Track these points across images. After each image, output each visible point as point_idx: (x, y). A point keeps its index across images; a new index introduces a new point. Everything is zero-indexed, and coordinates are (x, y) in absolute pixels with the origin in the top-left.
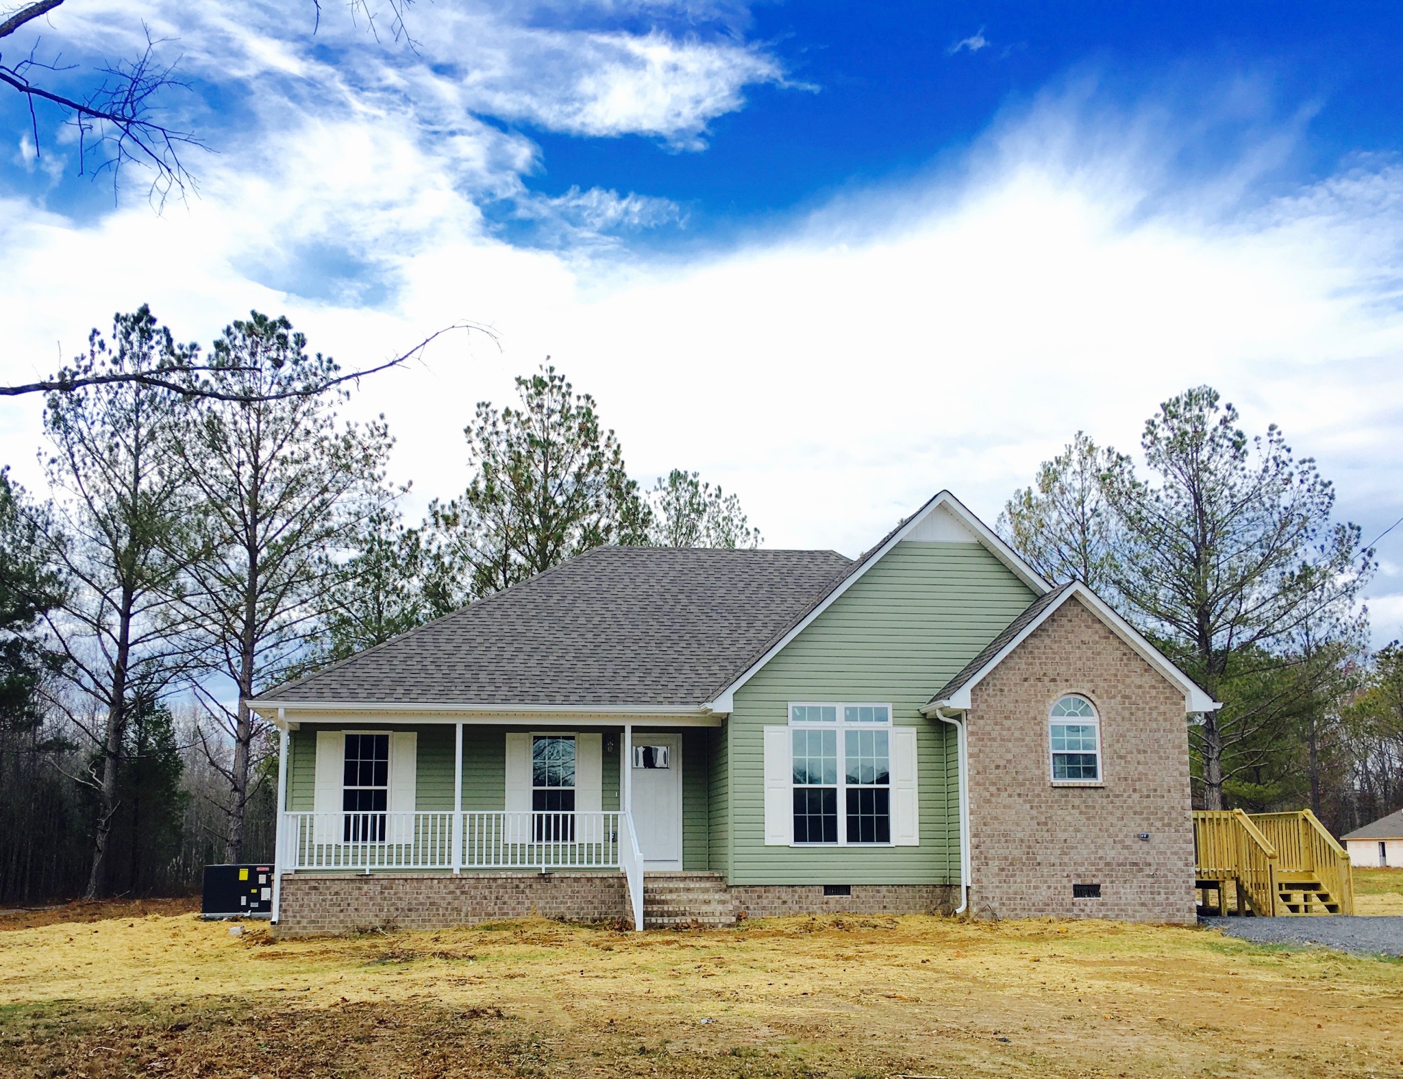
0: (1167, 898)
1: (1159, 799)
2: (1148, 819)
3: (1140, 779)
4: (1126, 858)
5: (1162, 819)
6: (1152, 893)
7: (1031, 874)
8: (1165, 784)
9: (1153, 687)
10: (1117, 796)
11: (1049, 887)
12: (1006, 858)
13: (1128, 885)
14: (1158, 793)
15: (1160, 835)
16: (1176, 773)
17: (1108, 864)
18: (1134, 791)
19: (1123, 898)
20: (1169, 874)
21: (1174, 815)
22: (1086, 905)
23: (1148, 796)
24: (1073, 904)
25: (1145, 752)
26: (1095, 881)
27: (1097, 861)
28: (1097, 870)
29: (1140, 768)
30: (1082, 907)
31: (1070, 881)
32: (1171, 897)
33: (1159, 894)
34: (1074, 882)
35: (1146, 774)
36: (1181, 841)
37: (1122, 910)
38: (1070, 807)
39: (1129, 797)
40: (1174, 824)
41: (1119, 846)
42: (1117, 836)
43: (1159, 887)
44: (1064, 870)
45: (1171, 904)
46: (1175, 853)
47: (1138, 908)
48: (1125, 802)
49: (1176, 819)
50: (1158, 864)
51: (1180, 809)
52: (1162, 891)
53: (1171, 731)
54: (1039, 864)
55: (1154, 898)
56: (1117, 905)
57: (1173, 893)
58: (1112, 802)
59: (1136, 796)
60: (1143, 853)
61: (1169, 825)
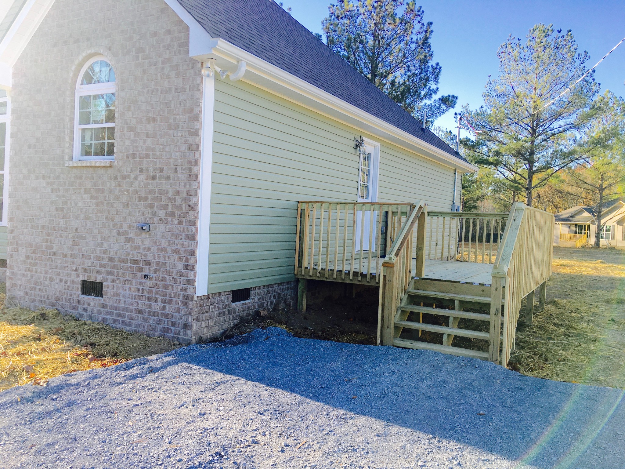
0: (164, 308)
1: (164, 181)
2: (152, 206)
3: (147, 156)
4: (128, 254)
5: (165, 207)
6: (149, 299)
7: (48, 263)
8: (172, 161)
9: (169, 32)
10: (124, 178)
11: (61, 280)
12: (31, 245)
13: (127, 286)
14: (165, 174)
15: (162, 227)
16: (184, 148)
17: (111, 259)
18: (141, 171)
19: (122, 302)
20: (168, 277)
21: (179, 201)
22: (89, 305)
23: (154, 178)
24: (79, 302)
25: (154, 120)
26: (99, 279)
27: (102, 255)
28: (102, 266)
29: (149, 142)
30: (86, 306)
31: (78, 276)
32: (167, 306)
33: (156, 301)
34: (81, 278)
35: (153, 150)
36: (183, 236)
37: (119, 315)
38: (82, 190)
39: (136, 178)
40: (178, 213)
41: (122, 239)
42: (121, 226)
43: (157, 293)
44: (73, 263)
45: (167, 315)
46: (176, 252)
47: (134, 314)
48: (132, 183)
49: (180, 207)
50: (158, 263)
51: (185, 195)
52: (159, 298)
53: (183, 90)
54: (55, 254)
55: (150, 306)
56: (116, 308)
57: (170, 302)
58: (119, 185)
59: (142, 177)
60: (144, 249)
61: (173, 215)
